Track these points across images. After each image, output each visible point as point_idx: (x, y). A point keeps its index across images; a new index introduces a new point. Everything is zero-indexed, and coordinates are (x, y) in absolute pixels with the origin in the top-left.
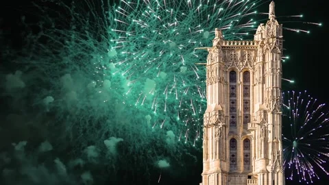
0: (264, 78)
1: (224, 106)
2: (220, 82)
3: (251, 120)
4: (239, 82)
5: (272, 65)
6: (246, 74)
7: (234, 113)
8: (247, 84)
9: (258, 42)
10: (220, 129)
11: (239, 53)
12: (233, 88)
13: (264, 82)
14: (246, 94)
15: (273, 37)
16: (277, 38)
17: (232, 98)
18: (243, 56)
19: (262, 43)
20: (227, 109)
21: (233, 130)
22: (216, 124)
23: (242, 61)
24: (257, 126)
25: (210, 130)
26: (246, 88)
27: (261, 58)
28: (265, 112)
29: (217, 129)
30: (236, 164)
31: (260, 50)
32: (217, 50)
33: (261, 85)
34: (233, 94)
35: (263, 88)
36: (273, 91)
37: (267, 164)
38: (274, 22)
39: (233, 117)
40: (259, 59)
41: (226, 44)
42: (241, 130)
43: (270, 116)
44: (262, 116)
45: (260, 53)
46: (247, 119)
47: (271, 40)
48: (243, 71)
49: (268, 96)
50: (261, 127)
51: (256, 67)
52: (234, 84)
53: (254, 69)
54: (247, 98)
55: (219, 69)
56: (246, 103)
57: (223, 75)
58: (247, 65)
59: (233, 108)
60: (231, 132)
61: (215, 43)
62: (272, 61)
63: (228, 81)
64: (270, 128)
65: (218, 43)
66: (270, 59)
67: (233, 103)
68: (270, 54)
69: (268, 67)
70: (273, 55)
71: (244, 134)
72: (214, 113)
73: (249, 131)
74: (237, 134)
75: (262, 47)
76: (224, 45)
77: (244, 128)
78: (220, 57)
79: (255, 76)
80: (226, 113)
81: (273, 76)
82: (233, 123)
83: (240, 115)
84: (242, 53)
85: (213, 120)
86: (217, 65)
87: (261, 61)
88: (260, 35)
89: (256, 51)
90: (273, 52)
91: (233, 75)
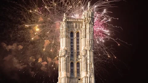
0: (86, 35)
1: (68, 48)
2: (66, 37)
3: (80, 54)
4: (75, 37)
5: (89, 30)
6: (78, 33)
7: (72, 51)
8: (78, 38)
9: (83, 19)
10: (66, 58)
11: (75, 24)
12: (72, 40)
13: (86, 37)
14: (78, 42)
15: (90, 17)
16: (92, 18)
17: (71, 44)
18: (76, 26)
19: (85, 20)
20: (69, 49)
21: (72, 58)
22: (64, 56)
23: (76, 28)
24: (82, 56)
25: (62, 58)
26: (78, 40)
27: (84, 26)
28: (86, 50)
29: (65, 58)
30: (73, 74)
31: (84, 23)
32: (65, 23)
33: (84, 39)
34: (72, 43)
35: (85, 40)
36: (90, 41)
37: (87, 74)
38: (90, 10)
39: (72, 53)
40: (84, 27)
41: (69, 20)
42: (75, 58)
43: (88, 52)
44: (85, 52)
45: (84, 24)
46: (78, 53)
47: (89, 19)
48: (76, 32)
49: (87, 43)
50: (85, 57)
51: (82, 30)
52: (72, 38)
53: (81, 31)
54: (78, 44)
55: (66, 31)
56: (78, 46)
57: (68, 34)
58: (78, 29)
59: (72, 49)
60: (71, 59)
61: (64, 20)
62: (89, 28)
63: (70, 37)
64: (88, 58)
65: (65, 20)
66: (89, 27)
67: (72, 46)
68: (89, 25)
69: (88, 30)
70: (90, 25)
71: (77, 60)
72: (63, 51)
73: (79, 59)
74: (73, 60)
75: (85, 21)
76: (68, 21)
77: (77, 58)
78: (66, 26)
79: (82, 35)
80: (69, 51)
81: (90, 34)
82: (72, 55)
83: (75, 52)
84: (76, 24)
85: (63, 54)
86: (64, 30)
87: (84, 28)
88: (84, 16)
89: (82, 23)
90: (90, 24)
91: (72, 34)
